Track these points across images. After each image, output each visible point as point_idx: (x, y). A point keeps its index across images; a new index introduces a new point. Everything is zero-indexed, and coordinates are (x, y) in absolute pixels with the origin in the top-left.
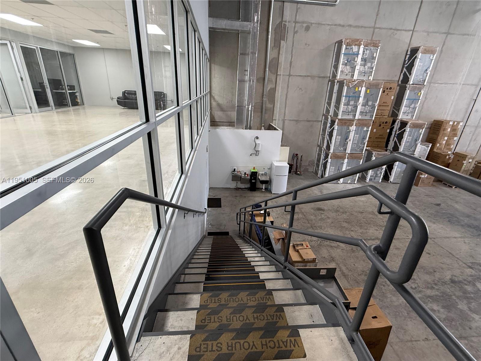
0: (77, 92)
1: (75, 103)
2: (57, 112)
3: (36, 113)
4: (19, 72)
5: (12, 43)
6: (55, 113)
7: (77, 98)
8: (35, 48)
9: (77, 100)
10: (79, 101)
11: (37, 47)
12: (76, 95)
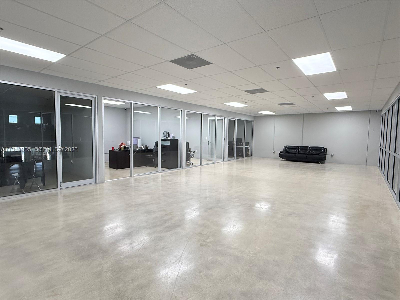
0: (249, 147)
1: (247, 156)
2: (236, 161)
3: (226, 161)
4: (224, 135)
5: (225, 118)
6: (235, 162)
7: (248, 151)
8: (235, 120)
9: (248, 153)
10: (249, 154)
11: (236, 119)
12: (249, 149)
